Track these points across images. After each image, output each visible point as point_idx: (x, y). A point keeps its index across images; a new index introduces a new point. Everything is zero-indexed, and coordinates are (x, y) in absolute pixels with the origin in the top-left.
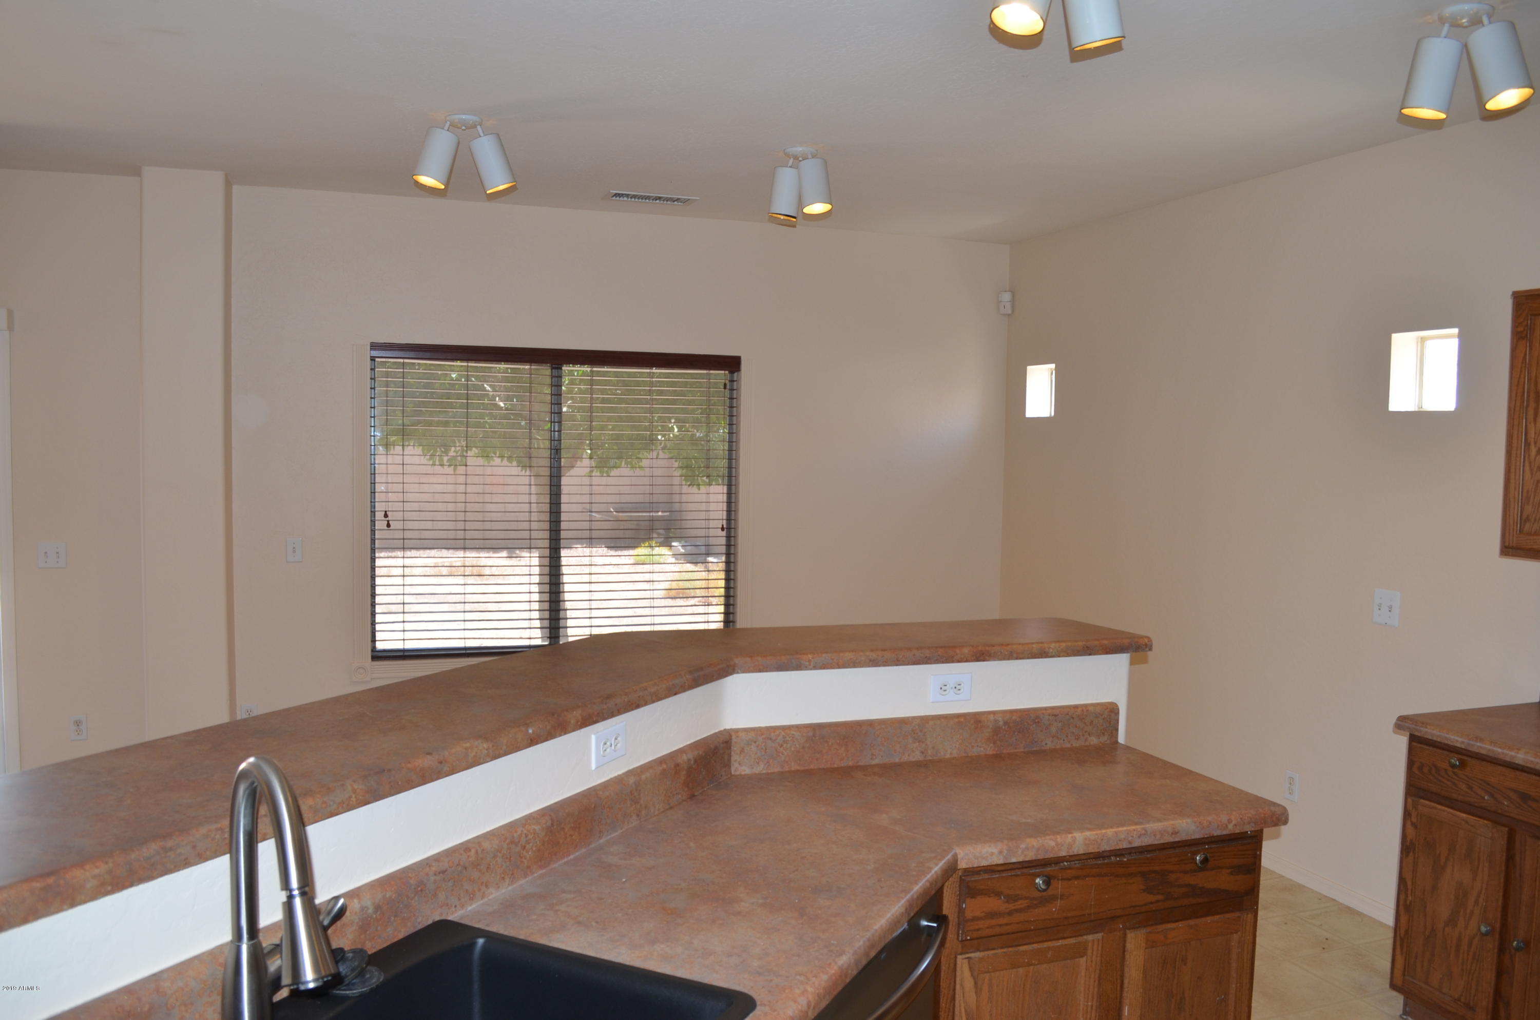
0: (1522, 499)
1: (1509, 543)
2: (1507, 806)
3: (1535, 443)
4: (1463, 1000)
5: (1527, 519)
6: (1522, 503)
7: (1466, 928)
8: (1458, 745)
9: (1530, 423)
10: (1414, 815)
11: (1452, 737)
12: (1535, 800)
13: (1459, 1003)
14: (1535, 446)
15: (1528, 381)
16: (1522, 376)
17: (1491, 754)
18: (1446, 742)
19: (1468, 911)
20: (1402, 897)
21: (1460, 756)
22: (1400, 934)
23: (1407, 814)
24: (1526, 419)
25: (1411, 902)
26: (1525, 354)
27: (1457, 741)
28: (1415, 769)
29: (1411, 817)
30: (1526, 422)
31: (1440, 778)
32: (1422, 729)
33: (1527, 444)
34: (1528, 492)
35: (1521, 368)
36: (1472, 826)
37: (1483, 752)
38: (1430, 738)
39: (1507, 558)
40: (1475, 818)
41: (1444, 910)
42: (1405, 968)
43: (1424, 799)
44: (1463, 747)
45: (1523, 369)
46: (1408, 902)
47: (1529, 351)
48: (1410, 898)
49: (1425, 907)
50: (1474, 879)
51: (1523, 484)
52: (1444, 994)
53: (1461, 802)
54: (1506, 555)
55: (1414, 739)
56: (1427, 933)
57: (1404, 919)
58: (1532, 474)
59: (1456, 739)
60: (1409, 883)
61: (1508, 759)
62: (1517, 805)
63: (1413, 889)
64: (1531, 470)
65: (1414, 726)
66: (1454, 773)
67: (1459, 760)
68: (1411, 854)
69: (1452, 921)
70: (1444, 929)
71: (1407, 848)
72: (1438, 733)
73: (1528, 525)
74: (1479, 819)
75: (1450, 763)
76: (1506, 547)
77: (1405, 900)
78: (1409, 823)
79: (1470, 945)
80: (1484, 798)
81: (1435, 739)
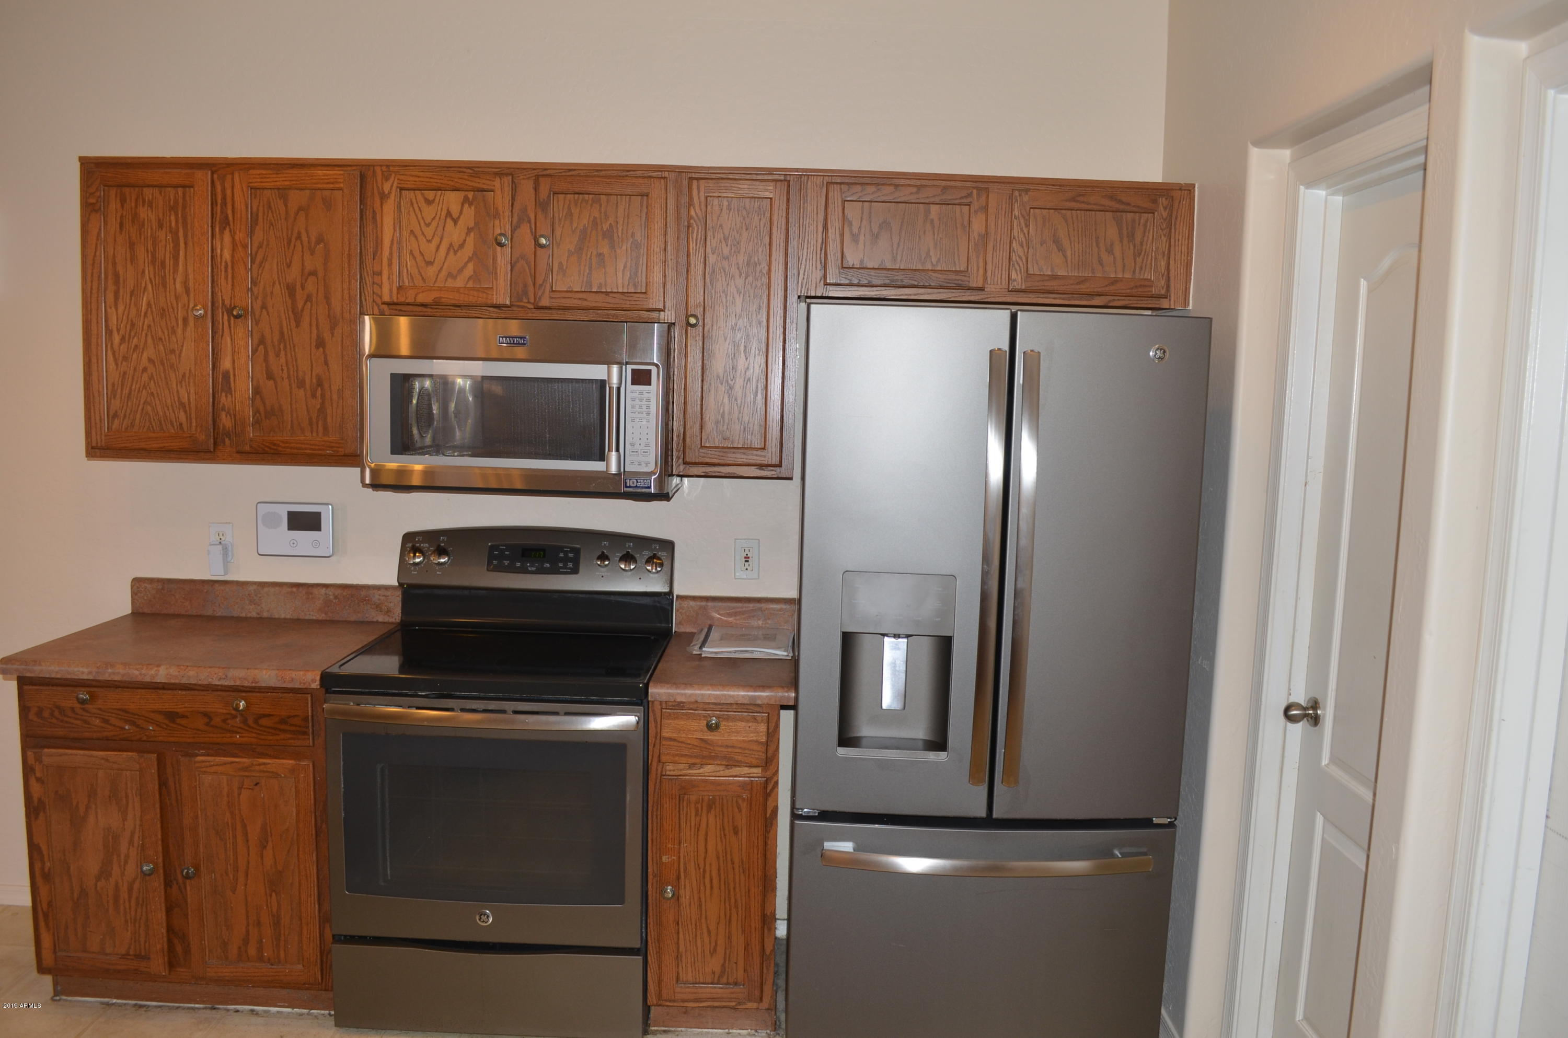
0: (107, 394)
1: (97, 443)
2: (154, 731)
3: (118, 330)
4: (131, 952)
5: (116, 415)
6: (107, 397)
7: (123, 874)
8: (85, 677)
9: (111, 308)
10: (38, 768)
11: (76, 669)
12: (183, 717)
13: (129, 957)
14: (118, 334)
15: (104, 260)
16: (98, 253)
17: (126, 679)
18: (69, 677)
19: (122, 857)
20: (38, 866)
21: (88, 689)
22: (42, 909)
23: (28, 771)
24: (105, 302)
25: (49, 869)
26: (100, 229)
27: (83, 673)
28: (32, 716)
29: (35, 774)
30: (105, 307)
31: (66, 719)
32: (35, 668)
33: (109, 332)
34: (113, 385)
35: (96, 244)
36: (114, 763)
37: (117, 678)
38: (47, 676)
39: (94, 460)
40: (116, 753)
41: (92, 864)
42: (55, 946)
43: (49, 747)
44: (91, 677)
45: (98, 246)
46: (46, 870)
47: (104, 227)
48: (48, 864)
49: (69, 868)
50: (124, 819)
51: (106, 376)
52: (110, 954)
53: (98, 739)
54: (92, 457)
55: (23, 682)
56: (76, 896)
57: (43, 891)
58: (117, 364)
59: (81, 671)
60: (44, 848)
61: (147, 679)
62: (165, 727)
63: (50, 853)
64: (116, 360)
65: (23, 667)
66: (84, 709)
67: (88, 693)
68: (42, 814)
69: (104, 873)
70: (96, 885)
71: (33, 809)
72: (57, 669)
73: (116, 421)
74: (121, 753)
75: (78, 699)
76: (93, 448)
77: (43, 869)
78: (33, 781)
79: (130, 890)
80: (125, 729)
81: (53, 676)
